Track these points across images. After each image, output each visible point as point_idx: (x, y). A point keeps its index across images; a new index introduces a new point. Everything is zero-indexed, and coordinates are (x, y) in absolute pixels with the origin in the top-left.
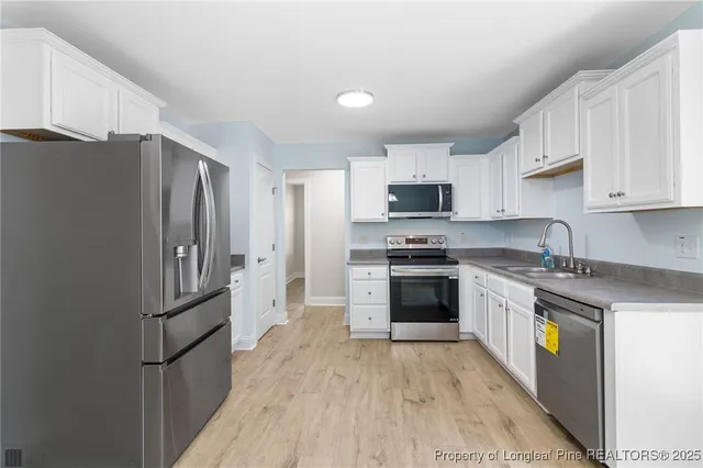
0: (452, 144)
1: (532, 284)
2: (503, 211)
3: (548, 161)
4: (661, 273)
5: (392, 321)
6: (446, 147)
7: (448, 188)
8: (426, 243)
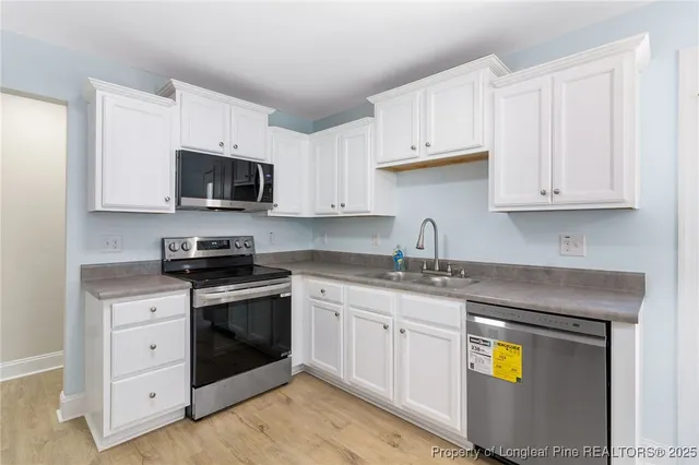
0: (272, 111)
1: (459, 297)
2: (343, 206)
3: (430, 150)
4: (548, 271)
5: (192, 386)
6: (265, 112)
7: (269, 169)
8: (228, 246)
